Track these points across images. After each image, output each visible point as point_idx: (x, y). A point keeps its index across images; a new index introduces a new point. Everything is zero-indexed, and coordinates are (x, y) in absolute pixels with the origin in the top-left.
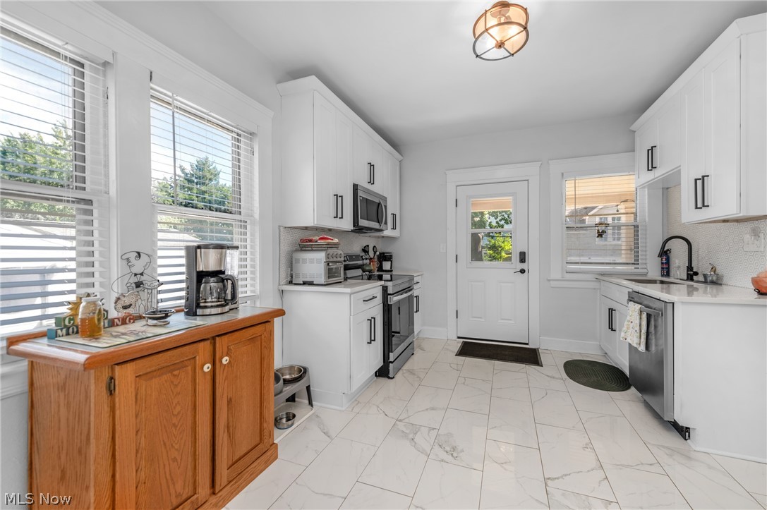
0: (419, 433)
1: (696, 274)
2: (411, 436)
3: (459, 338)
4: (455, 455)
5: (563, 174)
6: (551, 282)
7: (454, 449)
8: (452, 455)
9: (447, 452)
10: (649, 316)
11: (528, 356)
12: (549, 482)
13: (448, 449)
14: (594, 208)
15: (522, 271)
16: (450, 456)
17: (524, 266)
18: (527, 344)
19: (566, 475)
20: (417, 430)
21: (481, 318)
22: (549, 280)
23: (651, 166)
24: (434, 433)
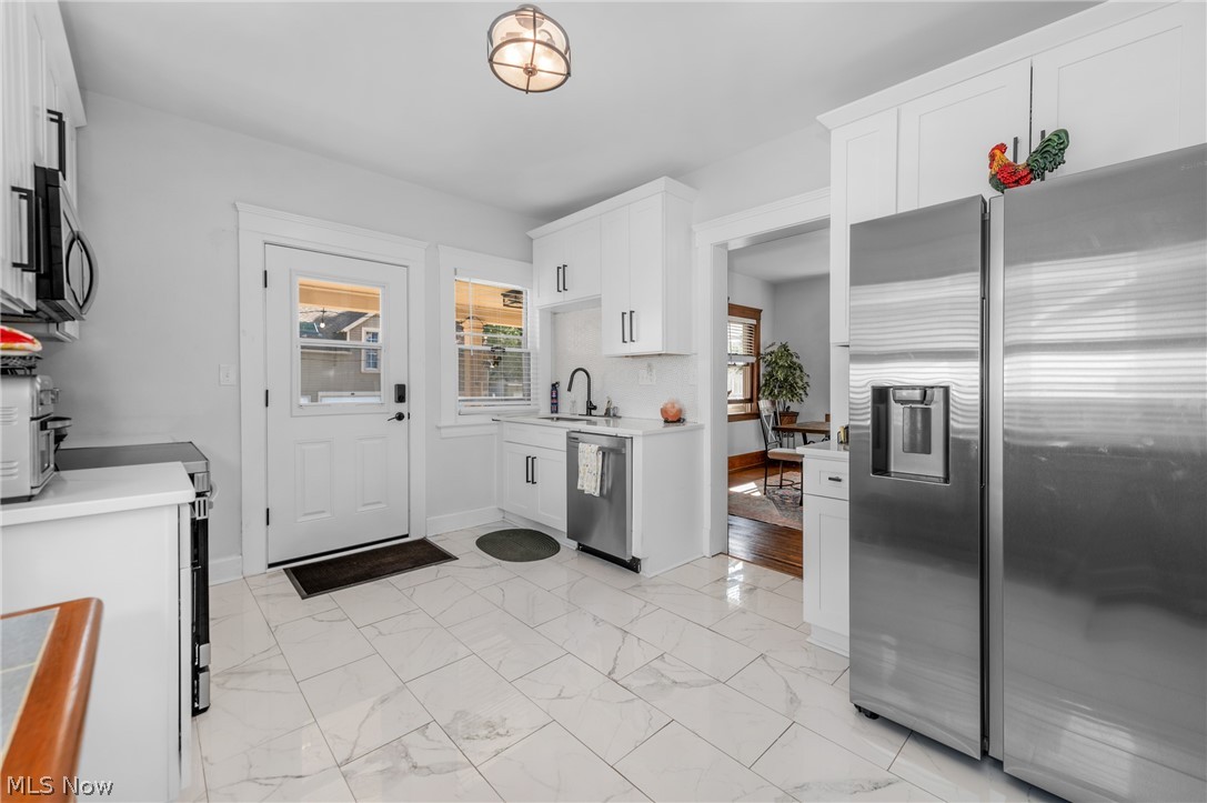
0: (411, 751)
1: (595, 408)
2: (404, 765)
3: (270, 566)
4: (502, 731)
5: (456, 270)
6: (442, 431)
7: (490, 725)
8: (498, 734)
9: (487, 737)
10: (604, 454)
11: (423, 554)
12: (614, 676)
13: (485, 732)
14: (363, 315)
15: (400, 417)
16: (498, 738)
17: (402, 408)
18: (407, 536)
19: (616, 659)
20: (400, 748)
21: (323, 512)
22: (439, 428)
23: (562, 286)
24: (433, 730)
